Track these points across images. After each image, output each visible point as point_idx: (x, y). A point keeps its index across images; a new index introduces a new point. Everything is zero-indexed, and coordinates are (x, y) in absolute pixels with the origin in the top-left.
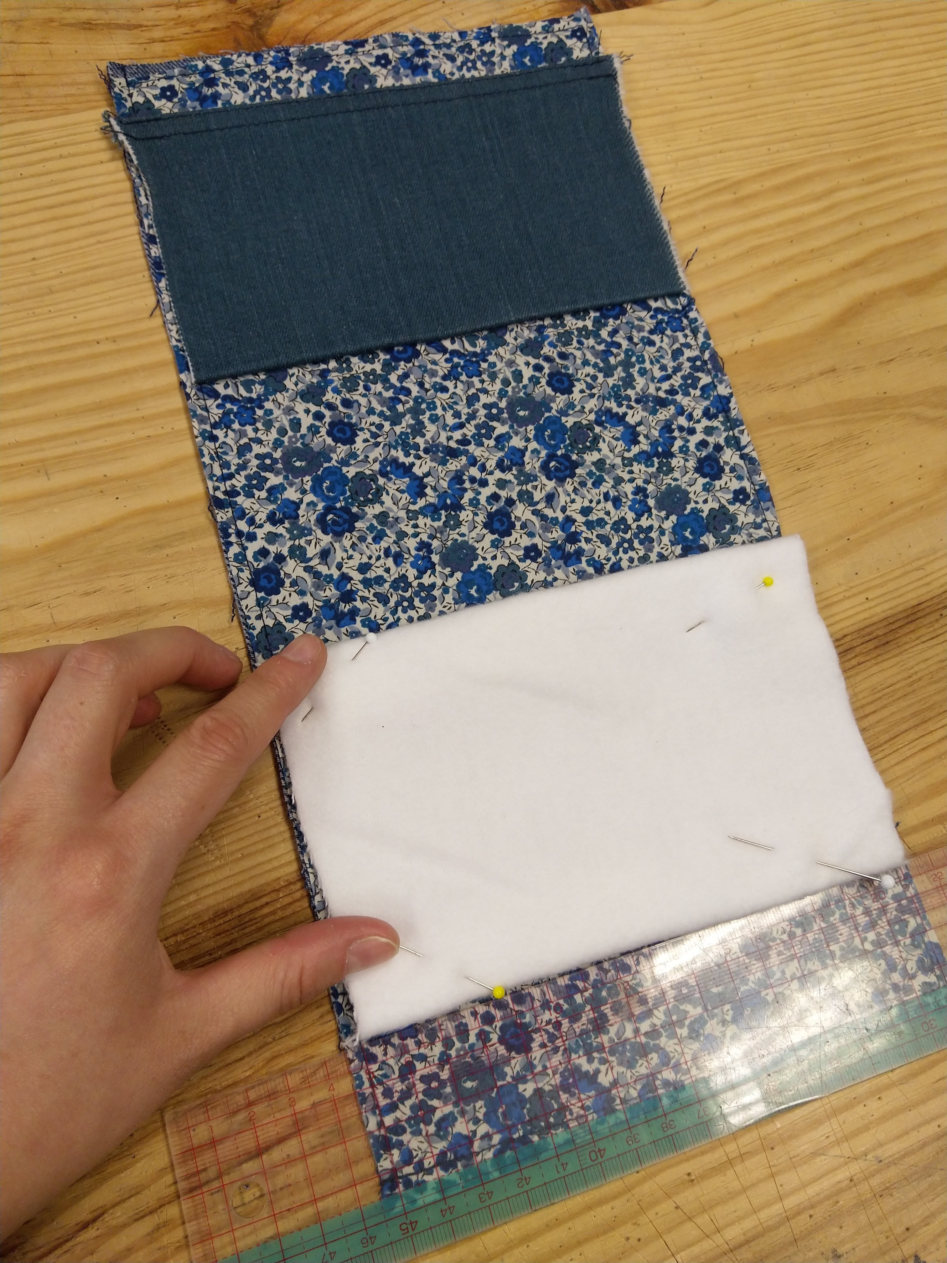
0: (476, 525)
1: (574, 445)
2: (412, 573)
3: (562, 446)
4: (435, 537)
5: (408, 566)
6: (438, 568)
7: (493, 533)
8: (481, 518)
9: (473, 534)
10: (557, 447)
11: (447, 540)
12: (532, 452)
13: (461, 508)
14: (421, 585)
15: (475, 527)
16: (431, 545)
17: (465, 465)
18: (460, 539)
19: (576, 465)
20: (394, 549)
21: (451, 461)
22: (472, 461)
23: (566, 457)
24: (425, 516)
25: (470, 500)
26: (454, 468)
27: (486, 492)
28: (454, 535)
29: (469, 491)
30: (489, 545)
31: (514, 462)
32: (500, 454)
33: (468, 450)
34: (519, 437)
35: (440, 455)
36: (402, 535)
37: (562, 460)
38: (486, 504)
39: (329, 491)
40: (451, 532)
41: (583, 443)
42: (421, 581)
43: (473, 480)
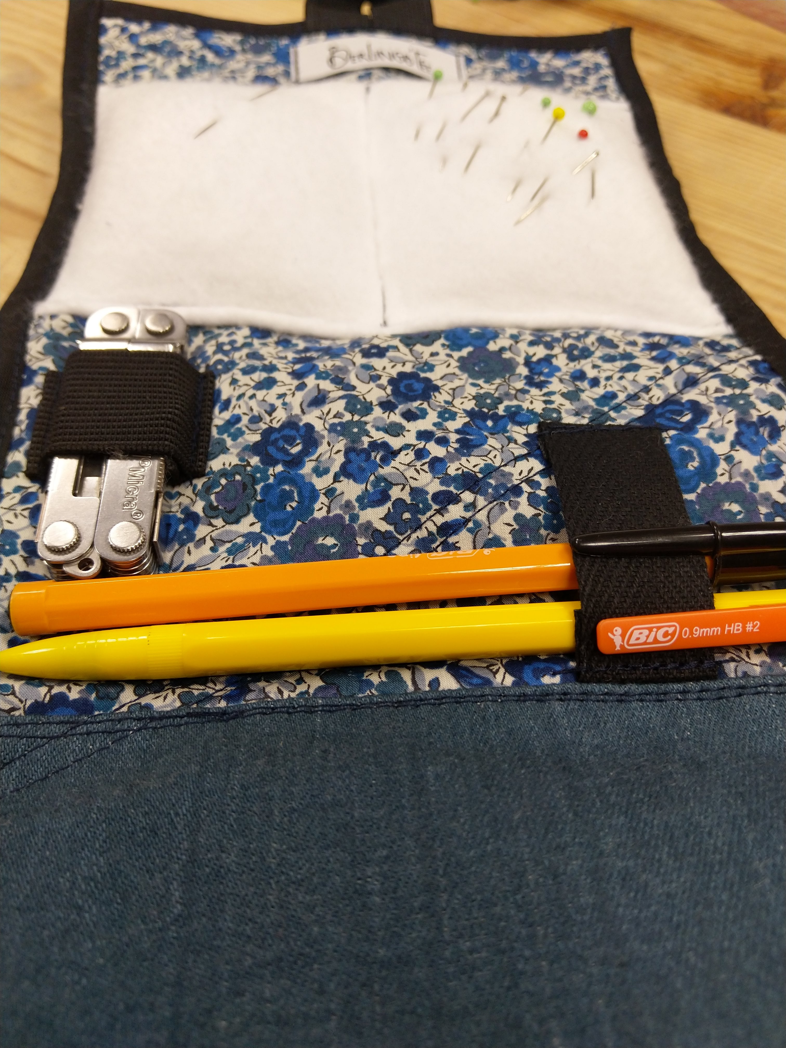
0: (451, 392)
1: (248, 480)
2: (561, 361)
3: (271, 480)
4: (518, 391)
5: (564, 369)
6: (521, 360)
7: (428, 380)
8: (441, 398)
9: (457, 383)
10: (281, 479)
11: (500, 385)
12: (326, 471)
13: (470, 413)
14: (549, 346)
15: (454, 390)
16: (526, 384)
17: (452, 461)
18: (481, 382)
19: (255, 449)
20: (585, 385)
21: (477, 469)
22: (438, 465)
23: (269, 461)
24: (531, 412)
25: (454, 419)
26: (471, 459)
27: (425, 424)
28: (487, 388)
29: (453, 430)
30: (436, 369)
31: (363, 456)
32: (385, 471)
33: (442, 483)
34: (345, 498)
35: (492, 482)
36: (572, 396)
37: (279, 456)
38: (429, 410)
39: (690, 453)
40: (493, 392)
41: (231, 482)
42: (548, 352)
43: (443, 441)
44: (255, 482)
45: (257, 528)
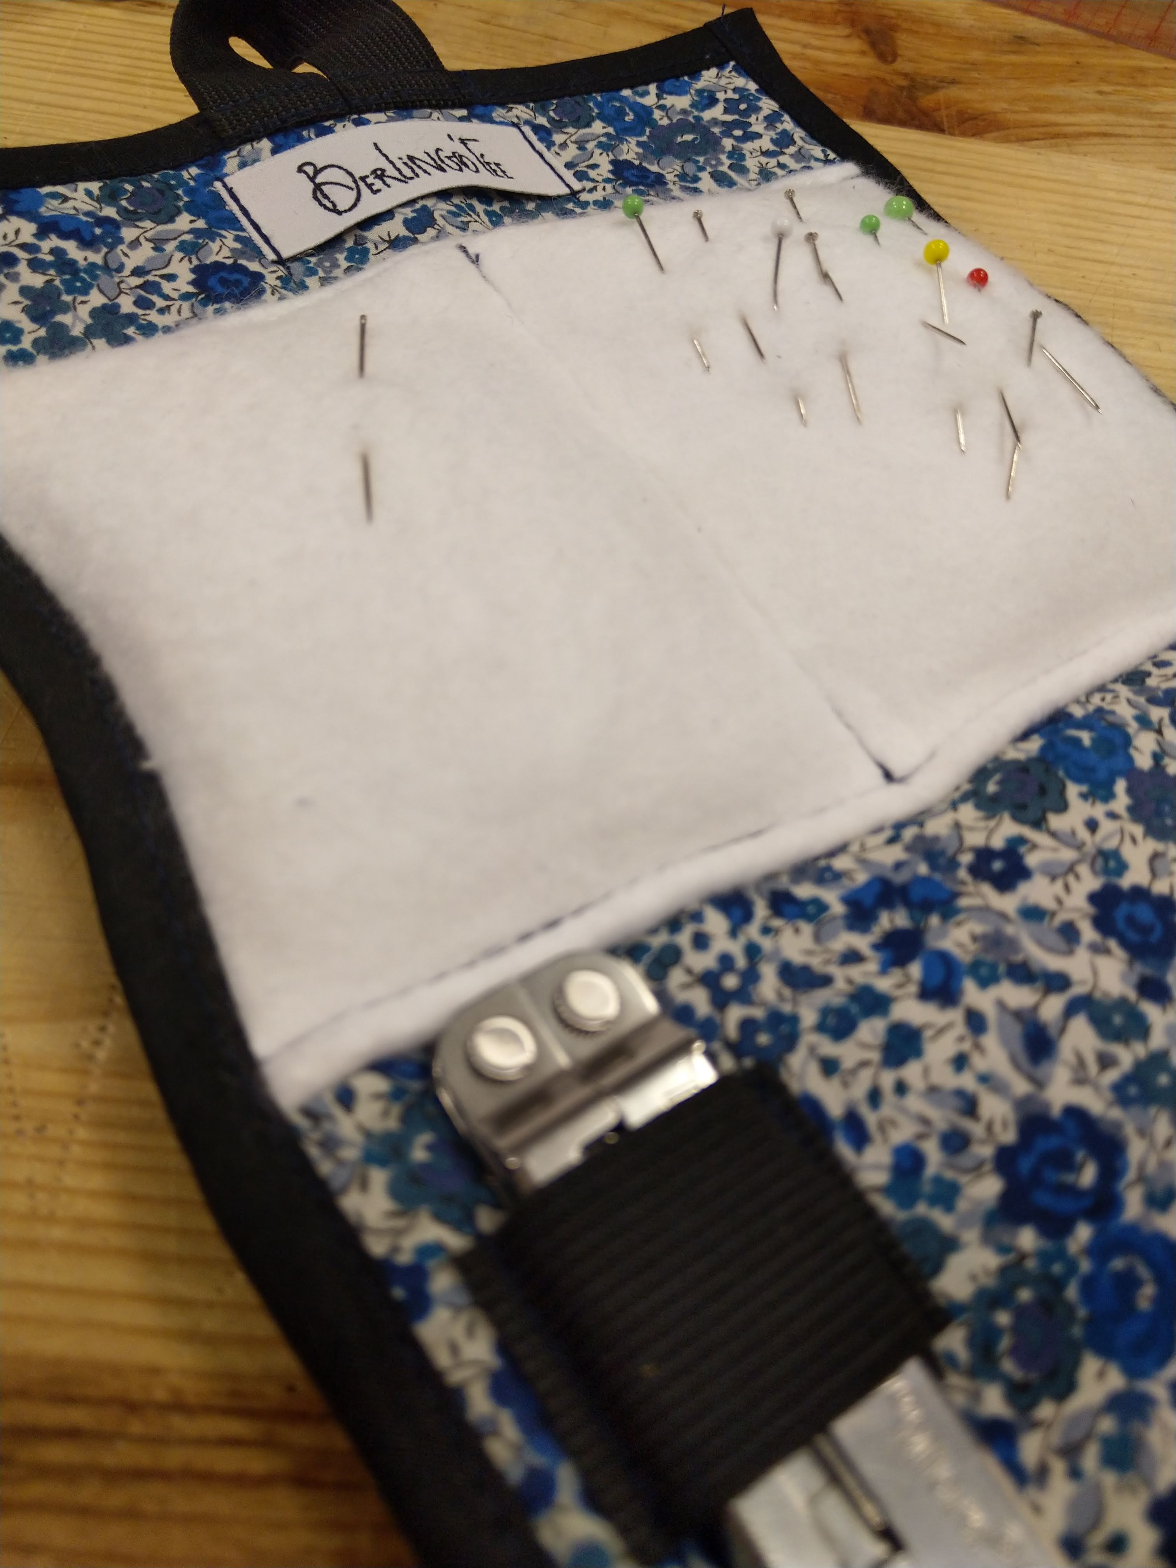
3: (1086, 1265)
10: (1101, 1252)
19: (1009, 1209)
23: (1054, 1225)
30: (1126, 857)
37: (1065, 1205)
44: (1059, 1284)
45: (1115, 1380)
